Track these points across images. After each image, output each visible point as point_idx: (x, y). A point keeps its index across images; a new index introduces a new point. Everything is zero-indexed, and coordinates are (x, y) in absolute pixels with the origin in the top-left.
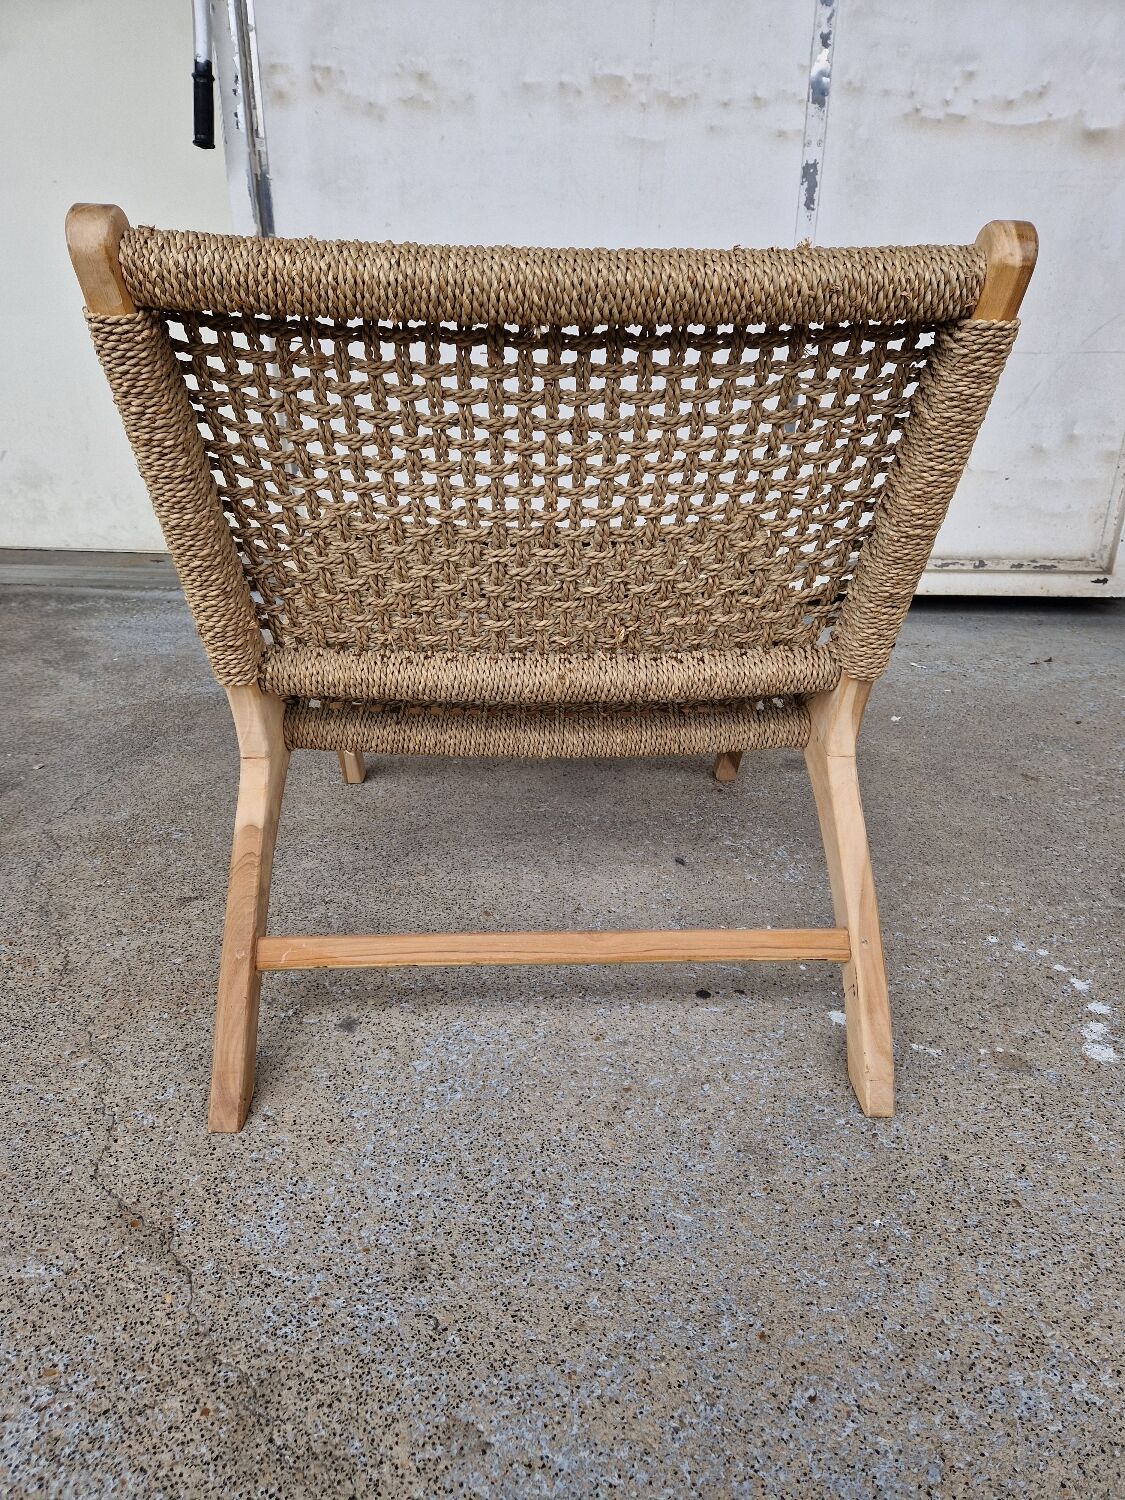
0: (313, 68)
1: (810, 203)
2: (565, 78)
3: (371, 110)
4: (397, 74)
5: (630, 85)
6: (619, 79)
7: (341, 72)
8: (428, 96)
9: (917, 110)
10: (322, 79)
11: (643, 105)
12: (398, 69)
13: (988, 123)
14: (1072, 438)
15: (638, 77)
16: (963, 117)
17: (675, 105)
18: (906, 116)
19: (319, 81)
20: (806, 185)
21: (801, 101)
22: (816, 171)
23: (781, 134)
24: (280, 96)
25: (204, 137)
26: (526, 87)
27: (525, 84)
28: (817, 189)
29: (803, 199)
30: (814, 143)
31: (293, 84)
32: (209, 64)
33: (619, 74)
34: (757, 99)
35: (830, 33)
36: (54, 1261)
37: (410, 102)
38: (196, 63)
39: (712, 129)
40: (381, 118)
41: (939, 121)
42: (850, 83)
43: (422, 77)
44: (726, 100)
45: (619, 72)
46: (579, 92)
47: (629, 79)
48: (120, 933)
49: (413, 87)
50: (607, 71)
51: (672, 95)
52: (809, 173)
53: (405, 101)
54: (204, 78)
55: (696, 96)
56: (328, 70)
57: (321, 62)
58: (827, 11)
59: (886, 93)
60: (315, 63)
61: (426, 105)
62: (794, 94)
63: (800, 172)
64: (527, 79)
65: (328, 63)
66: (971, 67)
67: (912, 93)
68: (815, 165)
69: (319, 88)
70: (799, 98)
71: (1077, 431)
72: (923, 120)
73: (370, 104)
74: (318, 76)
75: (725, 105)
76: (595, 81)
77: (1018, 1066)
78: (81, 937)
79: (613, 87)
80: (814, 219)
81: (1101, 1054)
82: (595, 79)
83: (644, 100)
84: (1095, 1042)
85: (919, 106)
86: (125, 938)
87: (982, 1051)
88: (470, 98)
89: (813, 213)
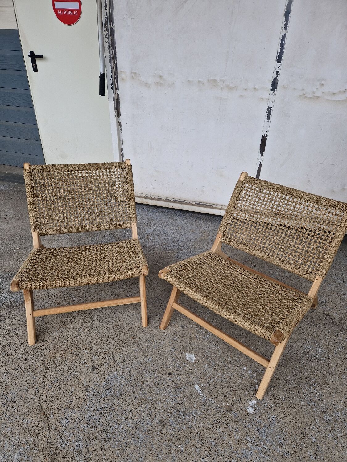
0: (132, 73)
1: (268, 118)
2: (200, 80)
3: (147, 85)
4: (154, 76)
5: (218, 83)
6: (216, 80)
7: (139, 74)
8: (162, 82)
9: (304, 94)
10: (134, 75)
11: (222, 88)
12: (154, 75)
13: (326, 99)
14: (344, 189)
15: (221, 80)
16: (319, 97)
17: (231, 88)
18: (300, 96)
19: (133, 76)
20: (268, 113)
21: (268, 90)
22: (271, 110)
23: (262, 99)
24: (123, 79)
25: (102, 93)
27: (188, 81)
28: (271, 115)
30: (271, 102)
31: (127, 77)
32: (104, 74)
33: (215, 79)
34: (255, 88)
35: (279, 71)
36: (29, 420)
37: (157, 83)
39: (241, 96)
40: (149, 87)
41: (311, 98)
42: (284, 86)
43: (160, 77)
44: (246, 88)
46: (204, 84)
47: (218, 81)
48: (56, 331)
49: (158, 80)
50: (212, 78)
51: (231, 86)
52: (269, 110)
53: (156, 83)
54: (102, 77)
55: (237, 87)
56: (136, 73)
57: (134, 71)
58: (279, 65)
59: (295, 89)
60: (132, 71)
61: (162, 84)
62: (266, 88)
63: (266, 110)
64: (189, 79)
65: (136, 72)
66: (323, 83)
67: (303, 89)
68: (271, 108)
69: (133, 78)
70: (268, 89)
71: (346, 187)
72: (306, 97)
73: (147, 83)
74: (133, 75)
75: (246, 89)
76: (208, 81)
77: (229, 410)
78: (48, 330)
79: (213, 83)
80: (269, 123)
81: (250, 410)
82: (208, 80)
83: (222, 87)
84: (251, 406)
85: (305, 93)
86: (57, 332)
87: (224, 404)
88: (173, 83)
89: (269, 121)
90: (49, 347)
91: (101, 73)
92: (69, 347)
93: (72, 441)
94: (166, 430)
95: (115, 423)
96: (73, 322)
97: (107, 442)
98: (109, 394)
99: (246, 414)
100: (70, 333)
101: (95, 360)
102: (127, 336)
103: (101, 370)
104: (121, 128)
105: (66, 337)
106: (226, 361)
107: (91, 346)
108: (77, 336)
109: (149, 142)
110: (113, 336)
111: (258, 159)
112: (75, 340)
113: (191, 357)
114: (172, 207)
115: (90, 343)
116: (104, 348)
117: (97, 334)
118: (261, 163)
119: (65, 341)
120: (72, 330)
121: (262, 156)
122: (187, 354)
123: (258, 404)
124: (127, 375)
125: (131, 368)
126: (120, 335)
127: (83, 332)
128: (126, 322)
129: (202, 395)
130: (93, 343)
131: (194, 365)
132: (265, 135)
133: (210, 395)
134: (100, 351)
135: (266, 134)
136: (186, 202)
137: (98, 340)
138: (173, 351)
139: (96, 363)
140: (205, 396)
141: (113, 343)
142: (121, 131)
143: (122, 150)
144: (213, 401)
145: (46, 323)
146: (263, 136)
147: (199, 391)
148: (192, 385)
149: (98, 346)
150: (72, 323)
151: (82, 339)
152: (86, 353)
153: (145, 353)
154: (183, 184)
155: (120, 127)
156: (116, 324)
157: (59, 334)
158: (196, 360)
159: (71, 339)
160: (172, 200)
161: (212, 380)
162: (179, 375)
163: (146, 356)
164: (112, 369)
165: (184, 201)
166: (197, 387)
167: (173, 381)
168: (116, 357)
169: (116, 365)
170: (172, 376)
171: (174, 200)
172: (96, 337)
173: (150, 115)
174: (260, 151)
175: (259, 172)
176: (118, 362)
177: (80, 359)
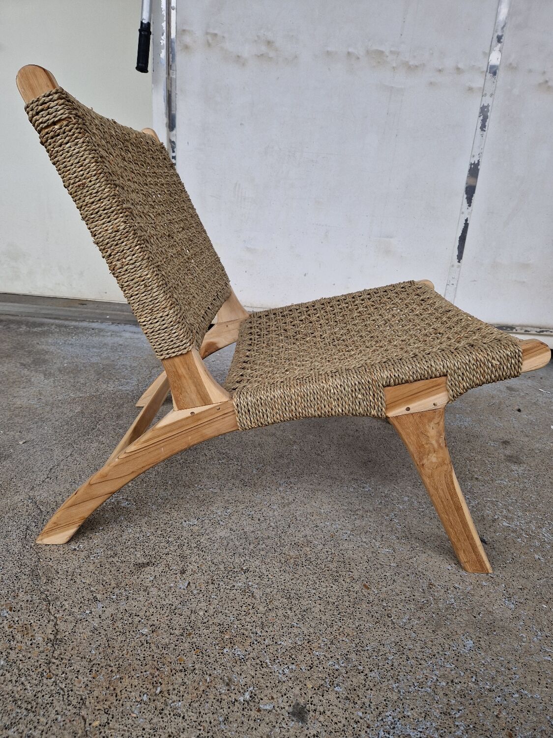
0: (207, 33)
1: (483, 127)
2: (350, 50)
3: (239, 59)
4: (256, 41)
5: (387, 57)
6: (382, 52)
7: (223, 37)
8: (272, 54)
9: (546, 82)
10: (212, 40)
11: (394, 68)
12: (256, 38)
15: (391, 52)
17: (411, 69)
18: (540, 85)
19: (210, 41)
20: (481, 118)
21: (482, 72)
22: (488, 111)
23: (470, 89)
24: (186, 47)
25: (142, 66)
26: (328, 53)
27: (328, 52)
28: (488, 120)
29: (480, 125)
30: (488, 95)
31: (195, 42)
32: (149, 24)
34: (458, 69)
35: (502, 36)
37: (261, 56)
38: (142, 23)
39: (431, 83)
40: (244, 65)
42: (511, 64)
43: (269, 43)
44: (440, 68)
45: (380, 49)
46: (358, 58)
47: (387, 53)
48: (96, 600)
49: (264, 49)
50: (375, 48)
51: (411, 63)
52: (484, 112)
53: (258, 56)
54: (145, 32)
55: (424, 65)
56: (216, 35)
57: (211, 31)
59: (530, 71)
60: (208, 31)
61: (271, 59)
62: (479, 68)
63: (478, 110)
64: (329, 49)
65: (216, 32)
67: (544, 73)
68: (488, 107)
69: (209, 45)
70: (482, 70)
72: (549, 87)
73: (238, 56)
74: (209, 38)
75: (440, 71)
76: (368, 52)
78: (66, 603)
79: (378, 56)
80: (484, 136)
82: (367, 51)
83: (394, 65)
85: (547, 79)
86: (100, 605)
88: (296, 57)
89: (485, 133)
90: (84, 663)
91: (145, 22)
92: (166, 646)
96: (148, 564)
100: (153, 600)
101: (284, 679)
102: (345, 585)
103: (328, 713)
104: (174, 155)
105: (141, 614)
107: (246, 633)
108: (180, 606)
109: (236, 184)
110: (304, 589)
111: (463, 213)
112: (178, 621)
115: (237, 622)
116: (295, 631)
117: (246, 591)
118: (466, 220)
119: (145, 631)
120: (154, 591)
121: (470, 206)
124: (437, 713)
125: (429, 684)
126: (322, 583)
127: (195, 592)
128: (315, 546)
130: (248, 620)
132: (476, 162)
134: (287, 643)
135: (479, 161)
137: (261, 609)
139: (297, 691)
141: (317, 610)
145: (49, 581)
146: (471, 164)
149: (271, 628)
150: (147, 569)
151: (201, 613)
152: (243, 660)
153: (438, 626)
154: (305, 275)
155: (174, 152)
156: (291, 554)
157: (110, 611)
159: (165, 620)
163: (447, 637)
164: (366, 701)
168: (353, 656)
169: (371, 684)
172: (249, 601)
173: (241, 124)
174: (465, 196)
175: (463, 239)
176: (373, 674)
177: (228, 684)
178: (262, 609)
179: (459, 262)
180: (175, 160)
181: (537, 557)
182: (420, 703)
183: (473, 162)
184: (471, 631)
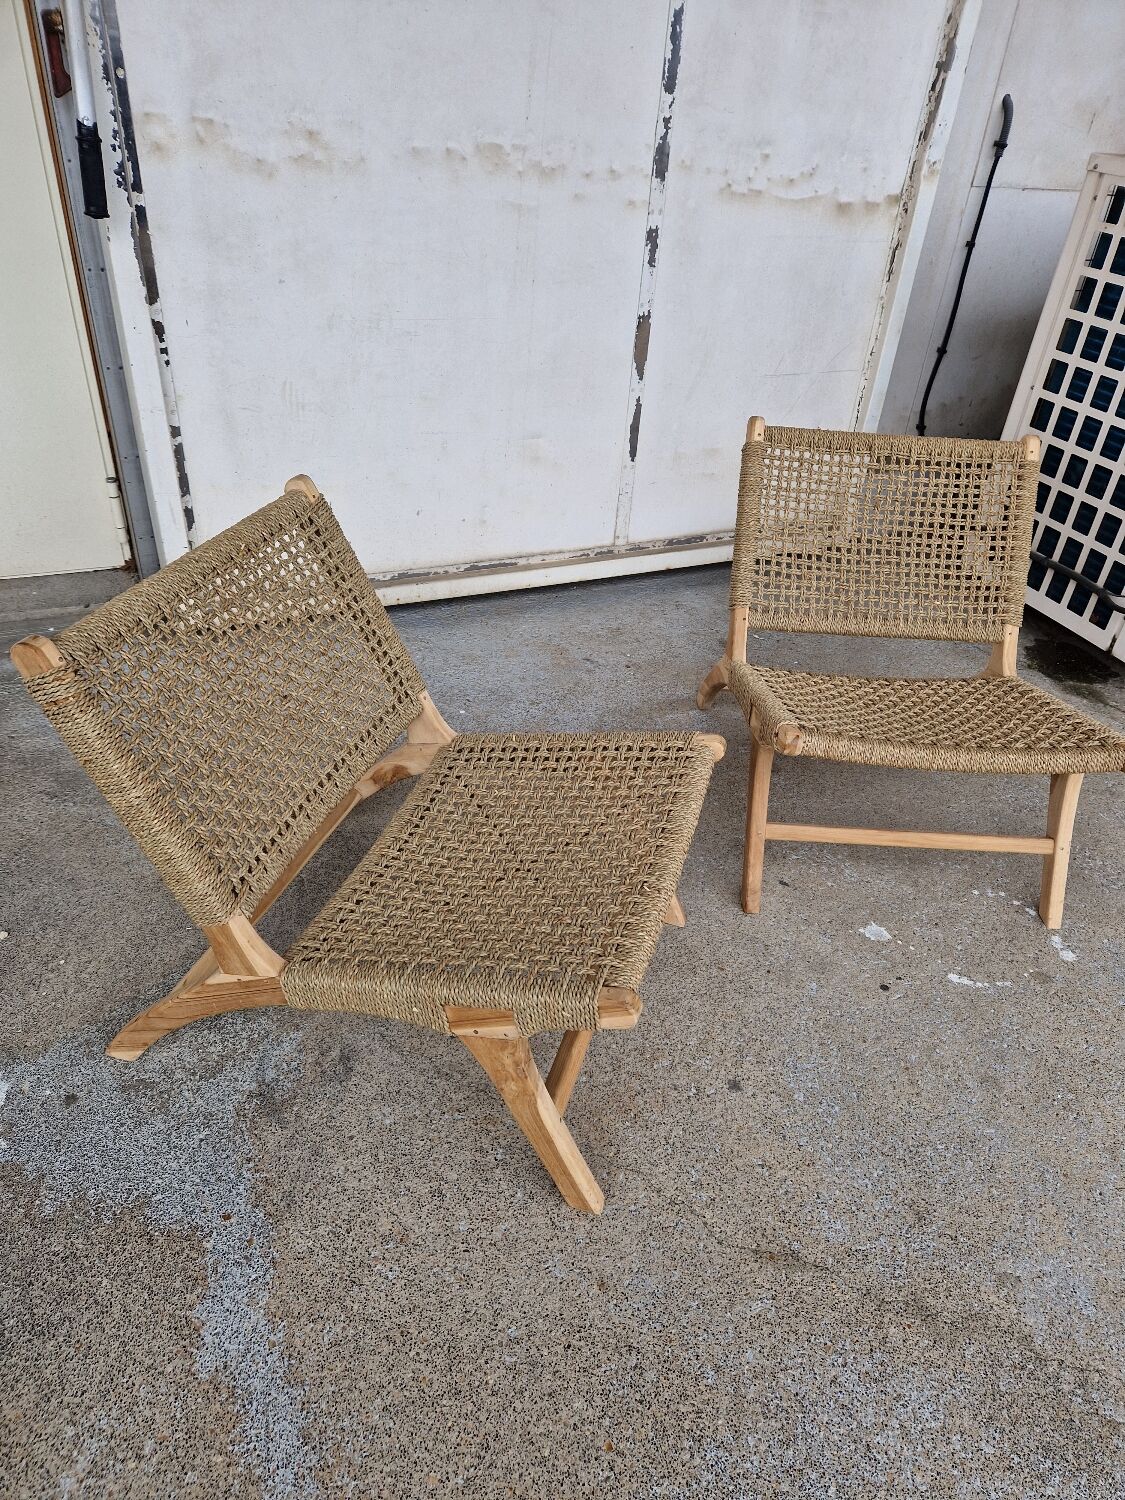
0: (194, 119)
1: (652, 262)
2: (451, 145)
3: (260, 165)
4: (286, 132)
5: (509, 154)
6: (500, 147)
7: (226, 126)
8: (319, 155)
9: (729, 185)
10: (205, 131)
11: (519, 173)
12: (288, 127)
13: (776, 197)
15: (515, 147)
16: (760, 192)
17: (548, 174)
18: (722, 190)
19: (202, 134)
20: (649, 246)
21: (647, 175)
22: (657, 236)
23: (631, 203)
24: (158, 147)
25: (95, 209)
26: (415, 152)
27: (413, 149)
28: (657, 249)
29: (647, 258)
30: (656, 212)
31: (173, 136)
32: (94, 126)
33: (498, 142)
34: (612, 171)
35: (671, 117)
36: (760, 1296)
37: (300, 160)
38: (80, 127)
39: (576, 196)
40: (271, 175)
41: (744, 195)
42: (683, 162)
43: (311, 135)
44: (588, 172)
45: (499, 140)
46: (464, 159)
47: (508, 148)
49: (303, 146)
50: (488, 139)
51: (544, 165)
52: (652, 236)
53: (296, 160)
55: (563, 167)
56: (210, 122)
57: (201, 114)
58: (669, 98)
59: (708, 171)
60: (195, 115)
61: (318, 163)
62: (642, 169)
63: (645, 236)
64: (417, 144)
65: (210, 115)
66: (767, 151)
67: (726, 171)
68: (656, 230)
69: (201, 141)
70: (646, 173)
72: (733, 194)
73: (258, 160)
74: (199, 127)
75: (587, 175)
76: (478, 148)
77: (1044, 978)
79: (493, 154)
80: (654, 275)
81: (1069, 956)
82: (478, 146)
83: (520, 169)
84: (1062, 949)
85: (730, 182)
87: (1025, 975)
88: (362, 159)
89: (654, 269)
91: (86, 123)
93: (900, 1250)
94: (1008, 1088)
95: (920, 1150)
97: (957, 1194)
98: (837, 1108)
99: (1071, 967)
101: (710, 1068)
102: (705, 974)
103: (752, 1077)
104: (163, 346)
106: (935, 899)
107: (659, 1047)
109: (285, 383)
111: (633, 390)
113: (875, 931)
114: (394, 603)
116: (693, 1029)
118: (638, 400)
121: (641, 379)
122: (861, 930)
123: (1065, 939)
124: (816, 1046)
125: (803, 1028)
129: (979, 984)
131: (899, 942)
132: (646, 313)
133: (989, 976)
134: (693, 1041)
135: (649, 312)
136: (436, 573)
138: (830, 941)
139: (723, 1073)
140: (986, 984)
142: (166, 358)
143: (175, 432)
144: (1008, 984)
146: (639, 318)
147: (965, 981)
148: (944, 982)
152: (673, 1068)
153: (788, 980)
154: (418, 514)
155: (162, 341)
158: (889, 930)
160: (388, 577)
161: (959, 948)
162: (900, 978)
163: (798, 987)
164: (771, 1058)
165: (426, 571)
166: (953, 977)
167: (906, 996)
168: (745, 1031)
169: (767, 1045)
170: (893, 988)
171: (393, 579)
173: (280, 282)
174: (635, 365)
175: (635, 429)
176: (764, 1038)
177: (675, 1089)
178: (657, 1023)
179: (633, 460)
180: (167, 354)
181: (830, 884)
182: (803, 1044)
183: (642, 314)
184: (811, 975)
